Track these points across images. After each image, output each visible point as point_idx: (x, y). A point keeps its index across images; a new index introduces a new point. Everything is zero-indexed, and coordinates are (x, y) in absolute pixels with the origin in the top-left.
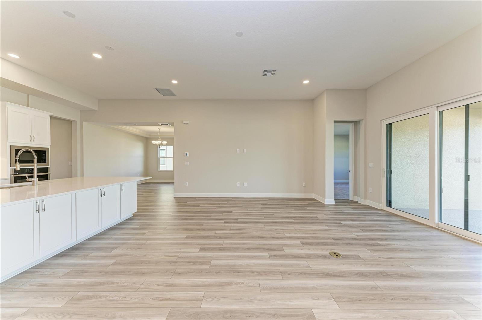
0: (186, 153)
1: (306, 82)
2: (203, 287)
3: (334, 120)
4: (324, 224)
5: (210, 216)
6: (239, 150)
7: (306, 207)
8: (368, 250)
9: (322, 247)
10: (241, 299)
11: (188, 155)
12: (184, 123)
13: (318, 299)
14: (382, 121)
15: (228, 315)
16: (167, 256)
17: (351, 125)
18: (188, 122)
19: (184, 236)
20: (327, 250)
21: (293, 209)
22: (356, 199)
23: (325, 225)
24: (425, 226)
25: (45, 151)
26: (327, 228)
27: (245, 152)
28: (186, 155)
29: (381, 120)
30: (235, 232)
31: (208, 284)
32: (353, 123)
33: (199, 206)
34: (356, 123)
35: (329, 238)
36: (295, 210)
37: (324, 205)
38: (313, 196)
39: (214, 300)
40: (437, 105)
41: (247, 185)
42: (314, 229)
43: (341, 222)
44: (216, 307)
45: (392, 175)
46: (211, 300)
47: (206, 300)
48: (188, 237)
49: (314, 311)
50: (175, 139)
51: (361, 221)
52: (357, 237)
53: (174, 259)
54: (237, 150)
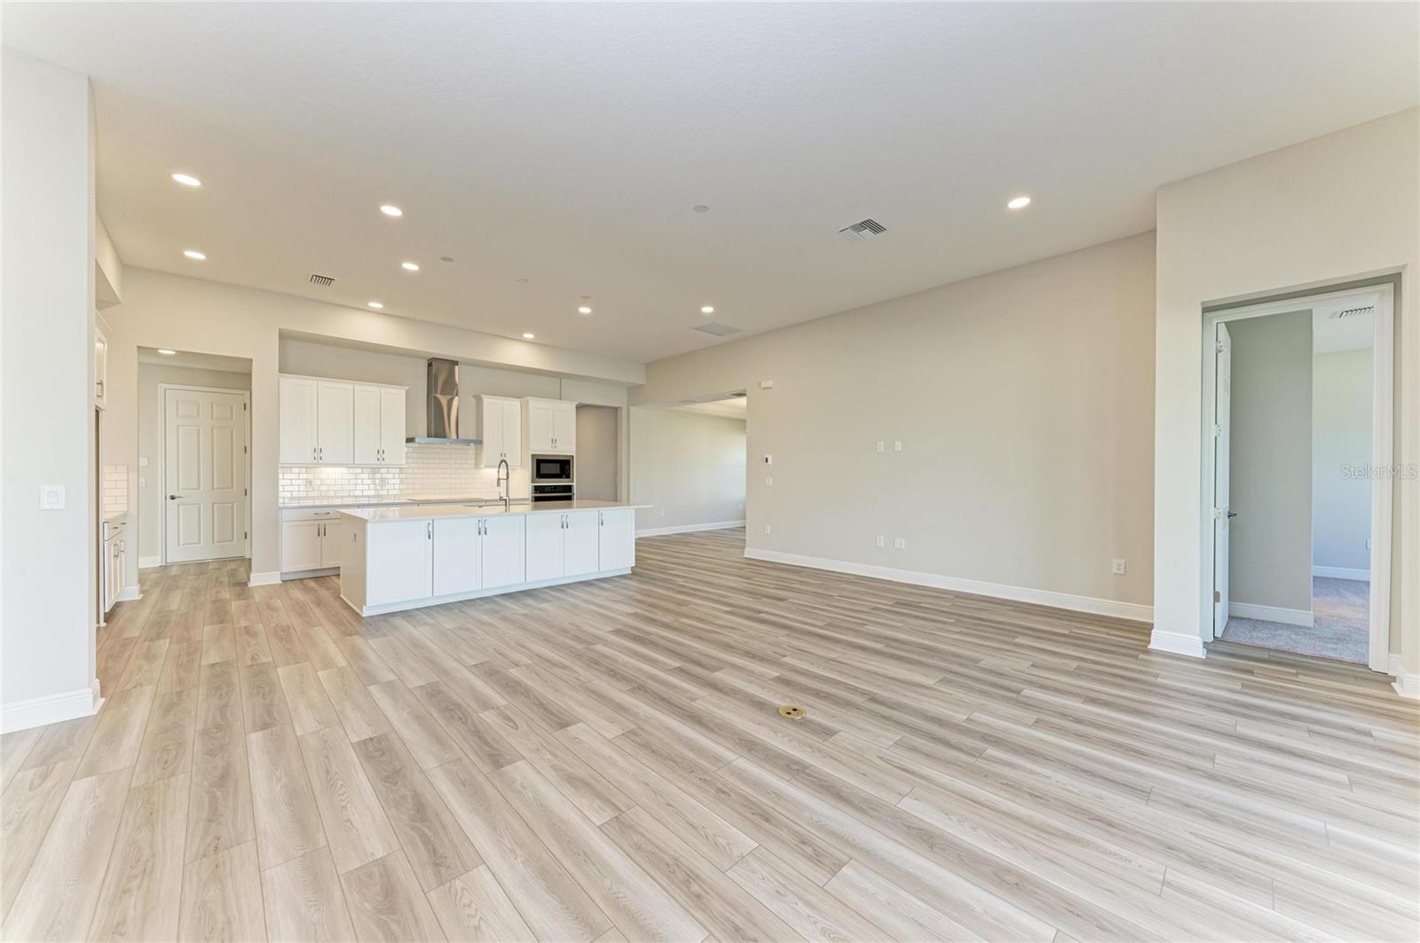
0: (766, 456)
3: (1202, 303)
11: (769, 460)
12: (763, 386)
18: (770, 383)
25: (569, 461)
41: (903, 546)
50: (748, 423)
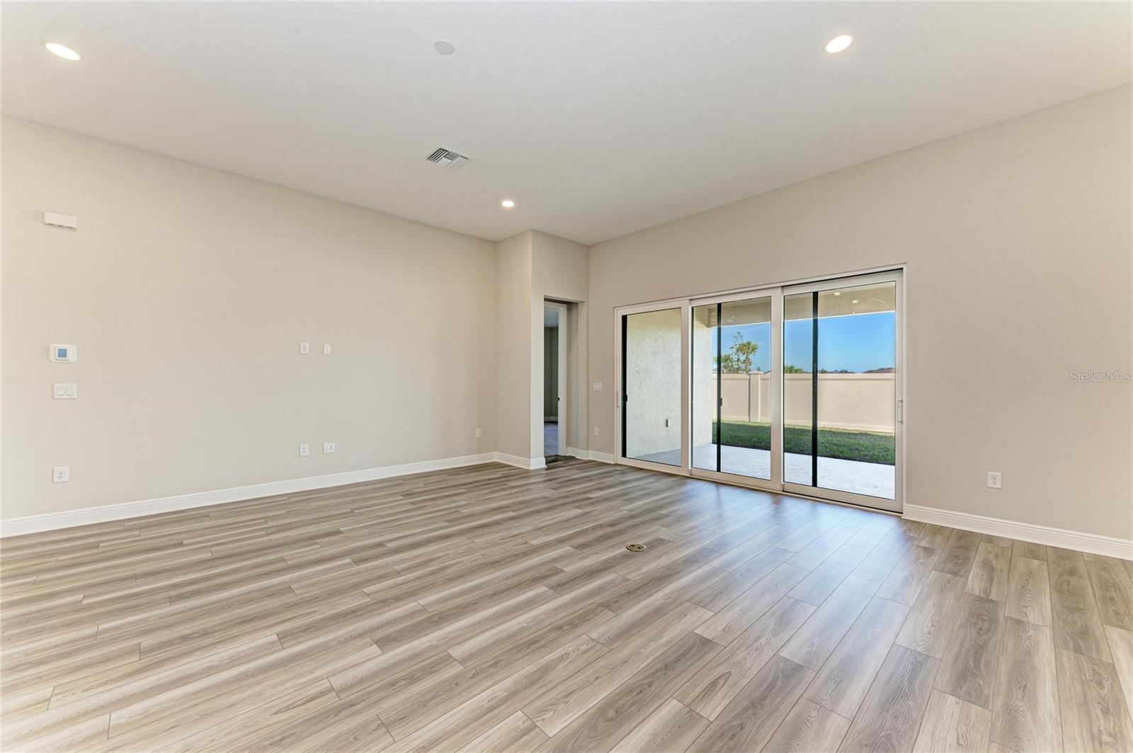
1: (508, 204)
2: (504, 706)
4: (569, 507)
5: (283, 560)
6: (307, 344)
7: (507, 483)
8: (662, 526)
9: (608, 543)
10: (597, 678)
13: (685, 615)
14: (616, 309)
15: (611, 713)
16: (288, 709)
17: (562, 308)
19: (270, 636)
20: (618, 544)
21: (486, 491)
22: (570, 452)
23: (574, 507)
24: (678, 478)
26: (580, 511)
27: (329, 352)
28: (63, 353)
29: (614, 308)
30: (418, 573)
31: (506, 694)
32: (565, 306)
33: (181, 544)
34: (570, 305)
35: (601, 526)
36: (492, 492)
37: (528, 471)
38: (495, 457)
39: (555, 710)
40: (690, 298)
42: (564, 518)
43: (590, 496)
44: (575, 717)
45: (627, 403)
46: (552, 713)
47: (544, 720)
48: (283, 638)
49: (698, 631)
51: (610, 487)
52: (630, 513)
53: (331, 700)
54: (302, 344)
